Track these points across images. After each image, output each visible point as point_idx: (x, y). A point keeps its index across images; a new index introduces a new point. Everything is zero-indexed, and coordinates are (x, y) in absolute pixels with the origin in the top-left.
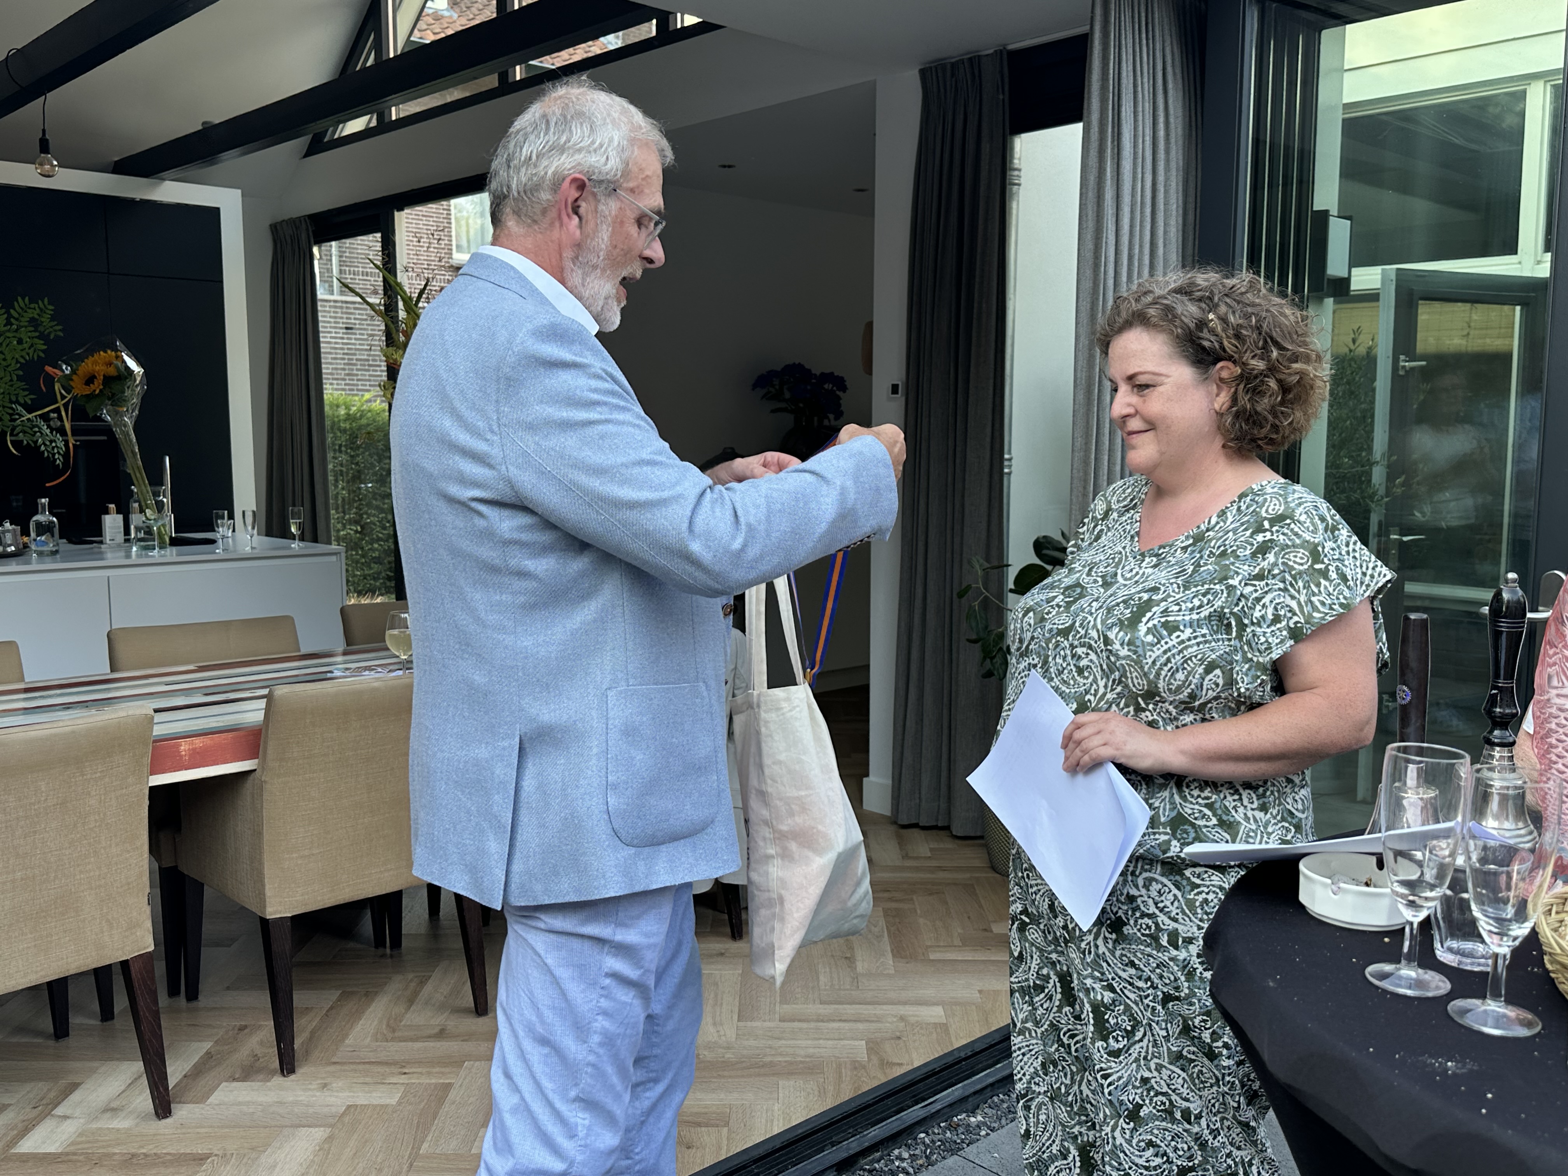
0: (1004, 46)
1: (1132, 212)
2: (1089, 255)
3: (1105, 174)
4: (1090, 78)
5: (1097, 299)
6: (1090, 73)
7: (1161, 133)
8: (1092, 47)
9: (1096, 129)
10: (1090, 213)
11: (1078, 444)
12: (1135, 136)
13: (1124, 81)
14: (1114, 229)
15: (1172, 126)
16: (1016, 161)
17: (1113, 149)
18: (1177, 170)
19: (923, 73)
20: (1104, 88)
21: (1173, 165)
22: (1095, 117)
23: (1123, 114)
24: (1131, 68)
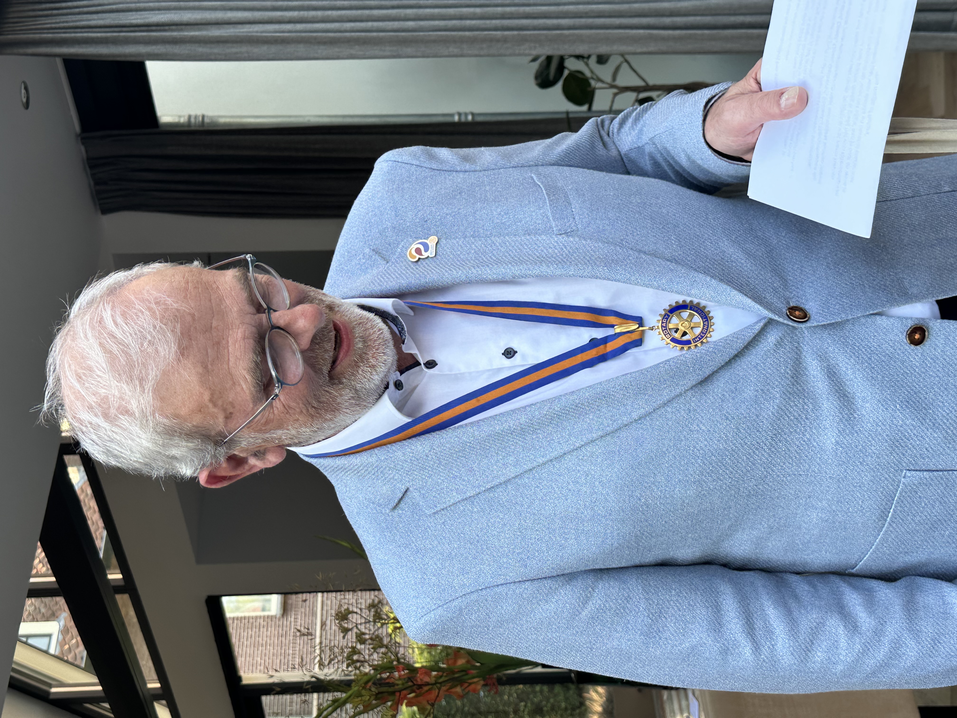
0: (77, 136)
1: (231, 9)
2: (274, 49)
3: (197, 36)
4: (106, 56)
5: (315, 38)
6: (100, 55)
8: (77, 55)
9: (154, 47)
10: (234, 50)
11: (456, 51)
12: (159, 9)
13: (108, 22)
14: (248, 26)
16: (182, 120)
17: (172, 30)
19: (105, 211)
20: (115, 42)
22: (142, 49)
23: (139, 21)
24: (95, 16)
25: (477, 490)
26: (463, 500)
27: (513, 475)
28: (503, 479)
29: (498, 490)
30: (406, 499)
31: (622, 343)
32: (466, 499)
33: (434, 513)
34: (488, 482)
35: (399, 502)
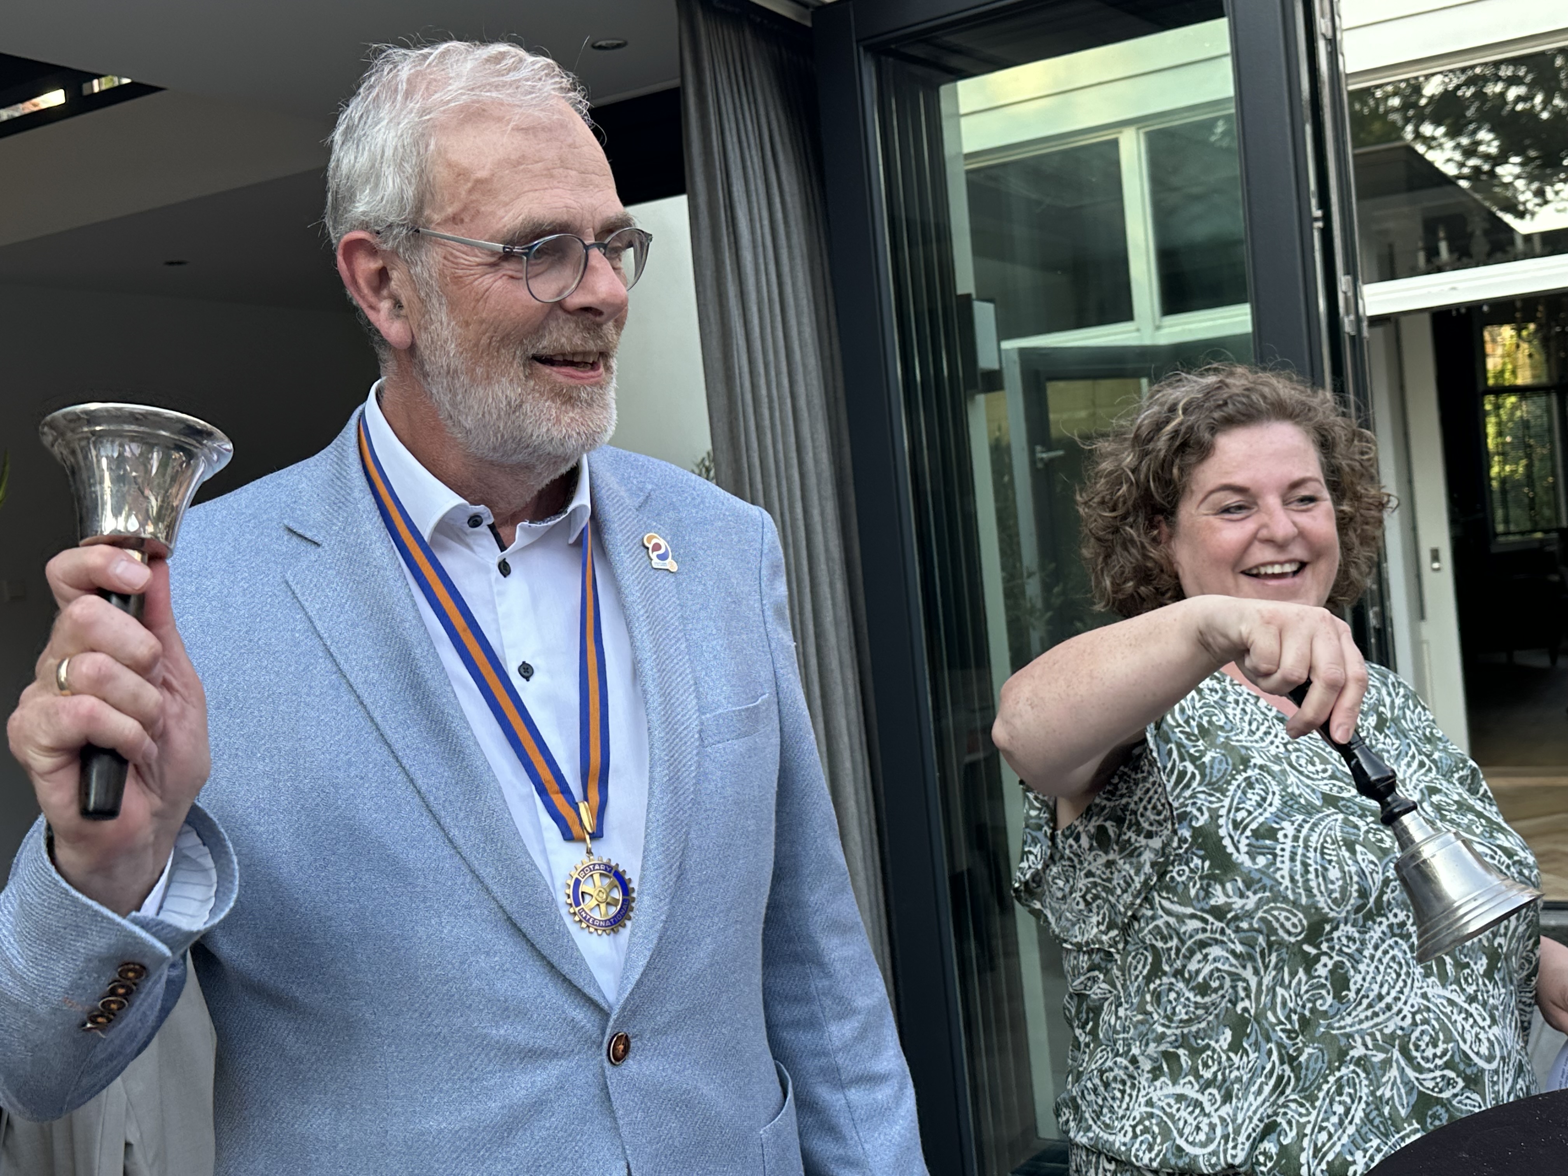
1: (760, 311)
3: (725, 268)
5: (736, 419)
7: (779, 215)
10: (713, 315)
12: (752, 220)
14: (743, 332)
15: (790, 205)
18: (802, 256)
21: (797, 252)
23: (735, 195)
25: (326, 635)
26: (309, 619)
27: (352, 680)
28: (345, 667)
29: (327, 661)
30: (303, 545)
31: (564, 814)
32: (311, 622)
33: (287, 582)
34: (339, 648)
35: (300, 536)
